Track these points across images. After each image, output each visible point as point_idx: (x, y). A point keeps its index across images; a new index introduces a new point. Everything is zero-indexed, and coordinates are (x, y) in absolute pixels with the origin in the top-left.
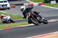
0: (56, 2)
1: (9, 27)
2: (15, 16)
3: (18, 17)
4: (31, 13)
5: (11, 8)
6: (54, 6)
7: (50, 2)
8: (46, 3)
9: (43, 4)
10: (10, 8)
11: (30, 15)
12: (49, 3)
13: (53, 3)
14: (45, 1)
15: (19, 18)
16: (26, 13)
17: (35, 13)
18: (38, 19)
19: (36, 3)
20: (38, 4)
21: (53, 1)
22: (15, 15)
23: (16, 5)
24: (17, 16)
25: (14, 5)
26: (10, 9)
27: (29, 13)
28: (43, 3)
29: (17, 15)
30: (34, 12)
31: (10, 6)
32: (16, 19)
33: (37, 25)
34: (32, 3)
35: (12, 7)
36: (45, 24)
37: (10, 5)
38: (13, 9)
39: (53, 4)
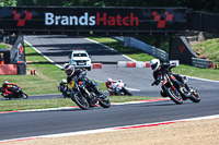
4: (170, 77)
11: (168, 80)
23: (104, 63)
27: (165, 77)
33: (177, 103)
34: (134, 61)
35: (95, 67)
37: (92, 63)
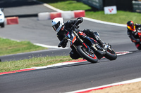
0: (118, 9)
1: (3, 71)
2: (18, 43)
3: (24, 46)
4: (79, 34)
5: (8, 24)
6: (111, 19)
7: (103, 10)
8: (92, 12)
9: (85, 13)
10: (6, 23)
11: (77, 37)
12: (100, 13)
13: (109, 13)
14: (89, 8)
15: (28, 49)
16: (67, 33)
17: (88, 32)
18: (95, 48)
19: (70, 12)
20: (73, 15)
21: (110, 8)
22: (18, 41)
24: (21, 43)
25: (14, 18)
26: (6, 26)
27: (73, 35)
28: (86, 11)
29: (23, 41)
30: (84, 32)
31: (6, 19)
32: (19, 50)
35: (9, 22)
36: (111, 60)
37: (6, 17)
38: (13, 26)
39: (111, 15)
